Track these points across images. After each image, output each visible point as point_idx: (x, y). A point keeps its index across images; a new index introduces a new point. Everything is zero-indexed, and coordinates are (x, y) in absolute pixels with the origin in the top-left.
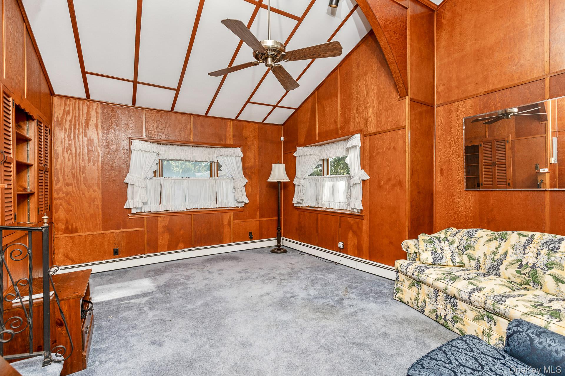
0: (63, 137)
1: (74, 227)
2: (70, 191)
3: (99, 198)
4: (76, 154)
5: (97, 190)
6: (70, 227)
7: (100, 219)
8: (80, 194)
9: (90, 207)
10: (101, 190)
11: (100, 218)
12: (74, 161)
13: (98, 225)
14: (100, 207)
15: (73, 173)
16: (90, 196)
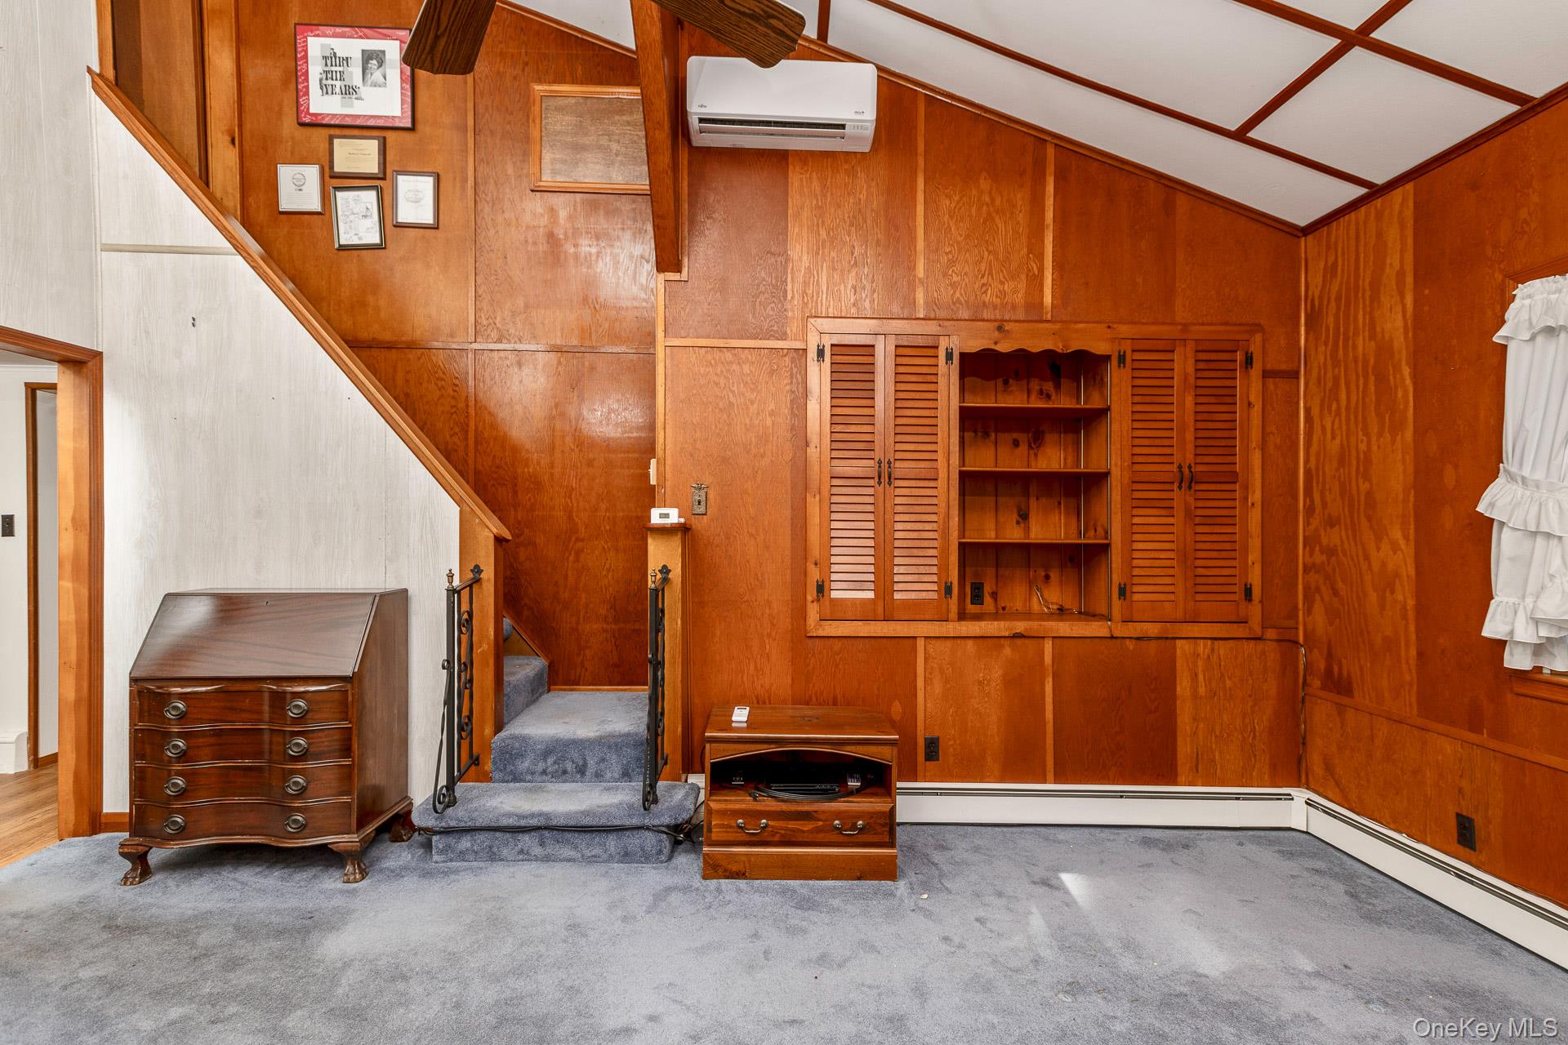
0: (1322, 361)
1: (1345, 673)
2: (1335, 546)
3: (1408, 576)
4: (1348, 408)
5: (1402, 542)
6: (1336, 669)
7: (1413, 662)
8: (1357, 556)
9: (1382, 607)
10: (1412, 544)
11: (1411, 662)
12: (1344, 438)
13: (1407, 688)
14: (1411, 614)
15: (1342, 479)
16: (1384, 564)
